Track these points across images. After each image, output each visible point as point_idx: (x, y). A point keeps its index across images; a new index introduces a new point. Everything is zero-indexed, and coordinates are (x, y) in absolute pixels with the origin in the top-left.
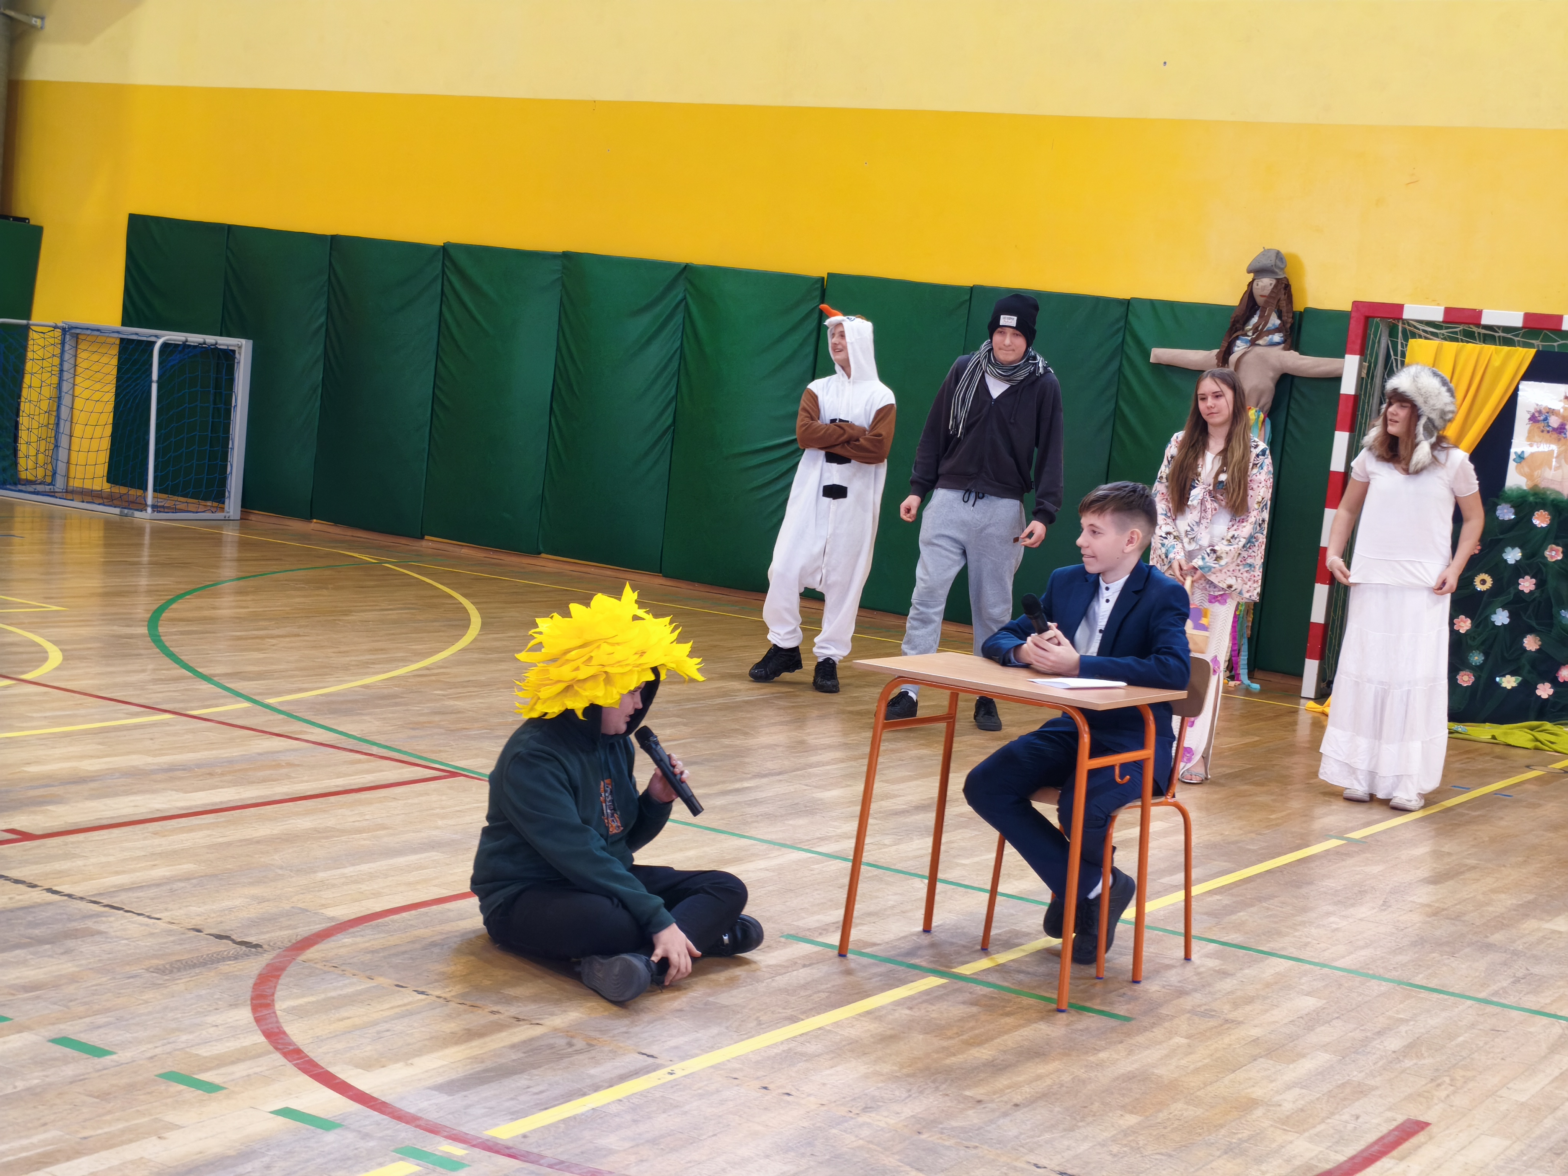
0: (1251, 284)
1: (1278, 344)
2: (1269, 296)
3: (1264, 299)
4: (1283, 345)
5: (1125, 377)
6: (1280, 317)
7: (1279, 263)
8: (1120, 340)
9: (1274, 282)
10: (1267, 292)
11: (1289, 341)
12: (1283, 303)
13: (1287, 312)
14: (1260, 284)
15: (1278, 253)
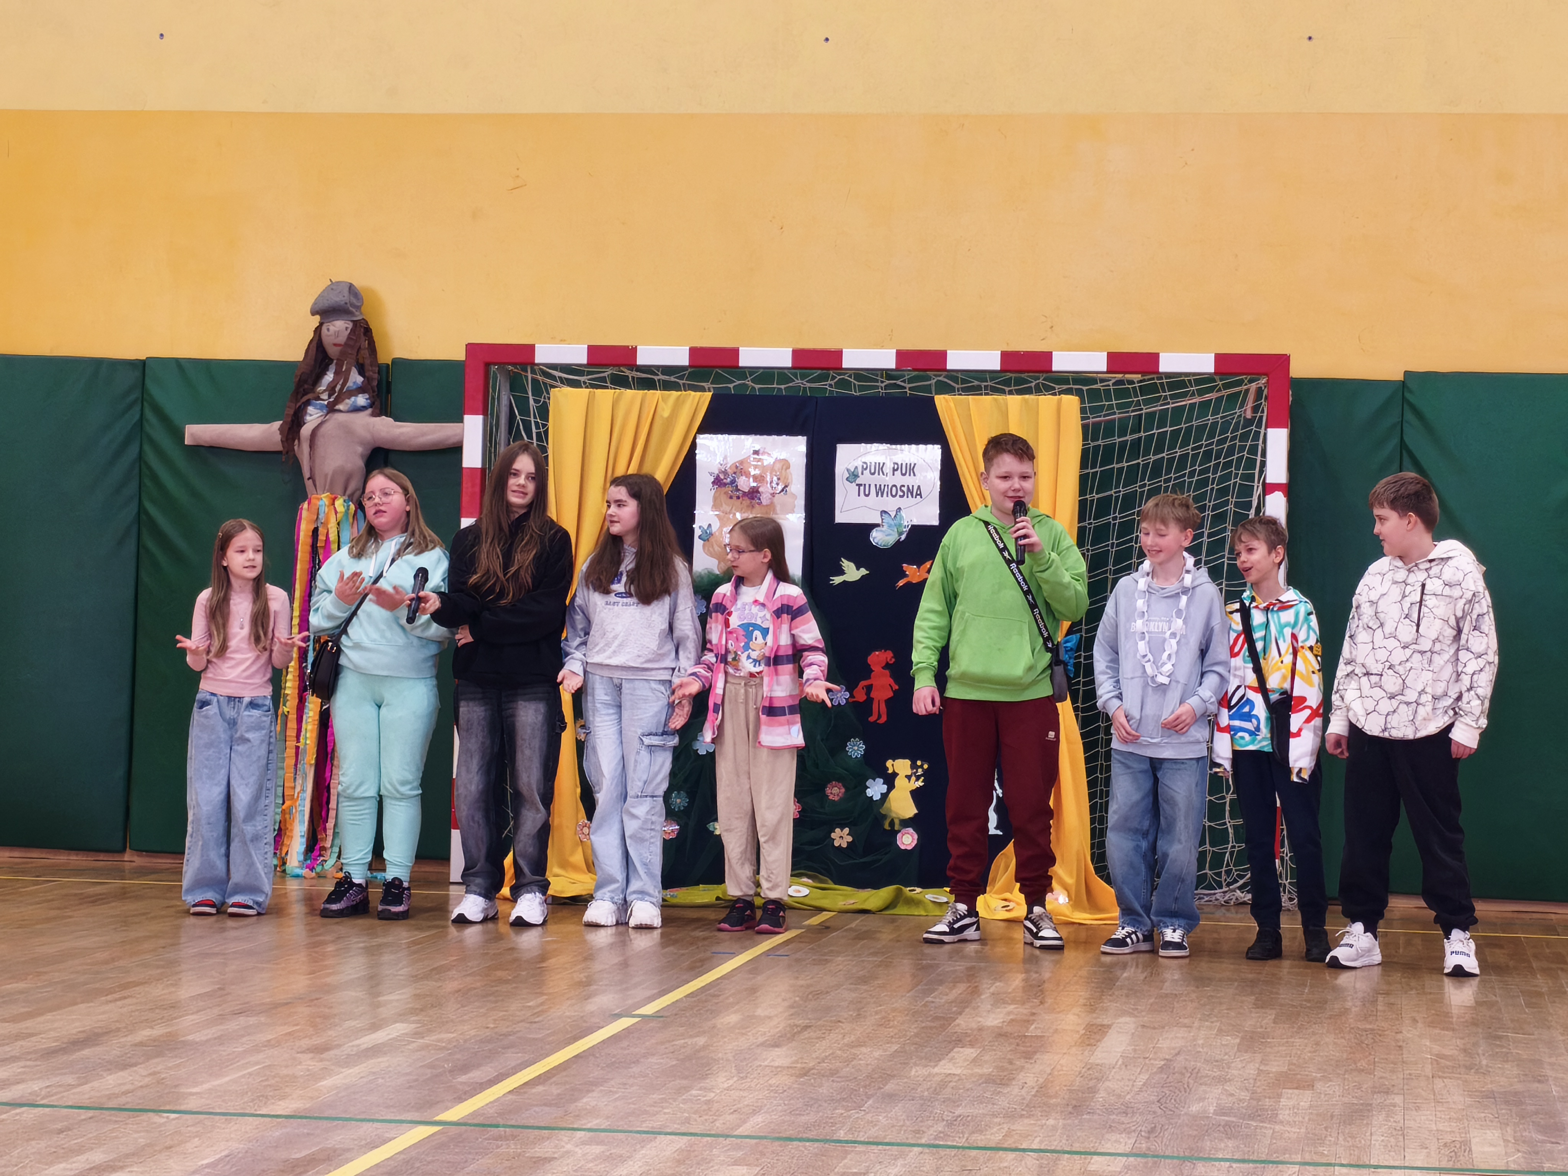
0: (318, 330)
1: (363, 408)
2: (346, 344)
3: (339, 348)
4: (370, 411)
5: (149, 468)
6: (361, 373)
7: (354, 301)
8: (137, 417)
9: (350, 325)
10: (342, 339)
11: (377, 403)
12: (365, 353)
13: (371, 366)
14: (332, 328)
15: (351, 287)
